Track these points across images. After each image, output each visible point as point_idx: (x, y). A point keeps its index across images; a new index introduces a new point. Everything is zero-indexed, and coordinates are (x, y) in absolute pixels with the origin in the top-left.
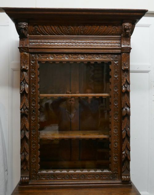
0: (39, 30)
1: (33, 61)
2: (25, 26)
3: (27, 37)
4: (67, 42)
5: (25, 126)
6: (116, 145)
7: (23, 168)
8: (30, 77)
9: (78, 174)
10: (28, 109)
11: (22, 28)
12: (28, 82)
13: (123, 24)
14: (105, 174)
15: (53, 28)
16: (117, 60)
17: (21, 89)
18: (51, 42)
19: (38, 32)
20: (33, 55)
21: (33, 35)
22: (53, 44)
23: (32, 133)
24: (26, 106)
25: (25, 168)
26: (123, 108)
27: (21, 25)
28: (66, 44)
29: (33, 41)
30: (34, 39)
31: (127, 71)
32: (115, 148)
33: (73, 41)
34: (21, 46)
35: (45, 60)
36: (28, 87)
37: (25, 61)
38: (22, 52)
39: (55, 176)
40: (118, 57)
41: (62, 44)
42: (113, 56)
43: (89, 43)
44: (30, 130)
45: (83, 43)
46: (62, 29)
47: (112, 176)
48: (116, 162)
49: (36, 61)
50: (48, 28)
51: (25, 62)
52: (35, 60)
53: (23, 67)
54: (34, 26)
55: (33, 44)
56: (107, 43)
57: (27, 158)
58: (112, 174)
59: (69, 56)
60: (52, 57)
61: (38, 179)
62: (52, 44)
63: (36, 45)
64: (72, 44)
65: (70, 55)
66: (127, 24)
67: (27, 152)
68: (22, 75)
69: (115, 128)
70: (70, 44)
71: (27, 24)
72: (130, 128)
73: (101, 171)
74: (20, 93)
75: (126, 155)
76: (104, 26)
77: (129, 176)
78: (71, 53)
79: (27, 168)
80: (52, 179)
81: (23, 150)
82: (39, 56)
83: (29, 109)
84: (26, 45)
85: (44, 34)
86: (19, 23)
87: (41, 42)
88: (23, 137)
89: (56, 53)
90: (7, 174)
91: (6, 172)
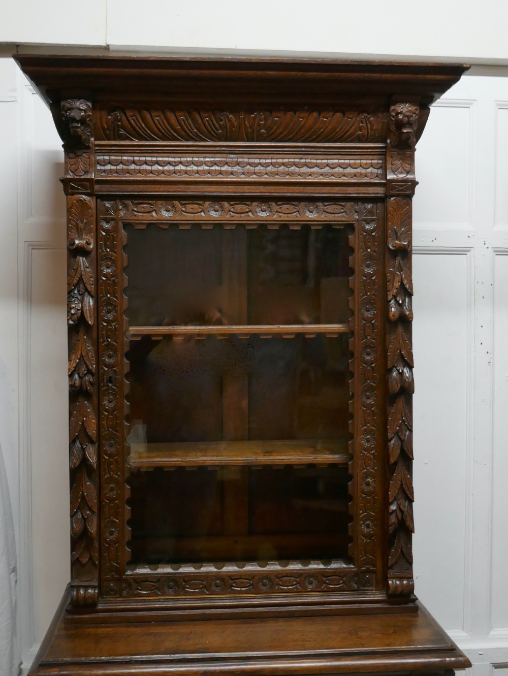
0: (126, 123)
1: (108, 222)
2: (85, 111)
3: (89, 148)
4: (215, 164)
5: (84, 429)
6: (368, 484)
7: (78, 559)
8: (98, 273)
9: (252, 576)
10: (93, 374)
11: (74, 120)
12: (92, 288)
13: (393, 108)
14: (336, 572)
15: (173, 120)
16: (372, 220)
17: (73, 311)
18: (164, 162)
19: (122, 132)
20: (108, 205)
21: (109, 139)
22: (171, 168)
23: (106, 451)
24: (87, 366)
25: (85, 560)
26: (390, 371)
27: (70, 109)
28: (213, 168)
29: (107, 158)
30: (109, 152)
31: (405, 253)
32: (367, 493)
33: (233, 158)
34: (70, 176)
35: (145, 218)
36: (94, 305)
37: (82, 222)
38: (73, 194)
39: (177, 584)
40: (375, 210)
41: (200, 168)
42: (360, 206)
43: (283, 164)
44: (98, 442)
45: (267, 165)
46: (200, 121)
47: (358, 582)
48: (369, 536)
49: (117, 223)
50: (154, 118)
51: (81, 225)
52: (113, 219)
53: (77, 242)
54: (111, 110)
55: (108, 167)
56: (340, 165)
57: (93, 529)
58: (356, 574)
59: (222, 207)
60: (168, 211)
61: (124, 593)
62: (166, 168)
63: (117, 172)
64: (230, 169)
65: (226, 204)
66: (404, 109)
67: (90, 509)
68: (72, 268)
69: (366, 432)
70: (225, 168)
71: (90, 104)
72: (411, 431)
73: (322, 566)
74: (69, 325)
75: (399, 514)
76: (331, 114)
77: (410, 578)
78: (228, 199)
79: (91, 558)
80: (171, 591)
81: (78, 503)
82: (126, 206)
83: (98, 374)
84: (86, 172)
85: (141, 138)
86: (62, 103)
87: (134, 162)
88: (78, 463)
89: (180, 198)
90: (16, 582)
91: (13, 574)
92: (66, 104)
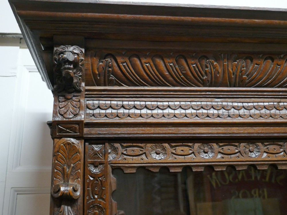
0: (117, 69)
1: (96, 167)
2: (78, 55)
3: (80, 91)
4: (202, 107)
11: (66, 62)
15: (162, 66)
18: (153, 106)
19: (112, 77)
20: (97, 148)
21: (99, 85)
22: (160, 111)
27: (62, 53)
28: (200, 111)
29: (96, 102)
30: (99, 97)
33: (218, 102)
34: (59, 118)
37: (69, 166)
38: (60, 137)
41: (188, 112)
43: (265, 107)
45: (250, 108)
46: (187, 68)
49: (106, 167)
51: (68, 170)
52: (101, 163)
53: (62, 189)
54: (102, 57)
55: (97, 111)
59: (211, 148)
60: (157, 154)
62: (155, 112)
63: (106, 115)
64: (216, 112)
65: (215, 145)
70: (212, 111)
71: (83, 50)
82: (115, 150)
84: (76, 115)
85: (131, 84)
86: (55, 49)
87: (123, 107)
89: (170, 140)
92: (58, 49)
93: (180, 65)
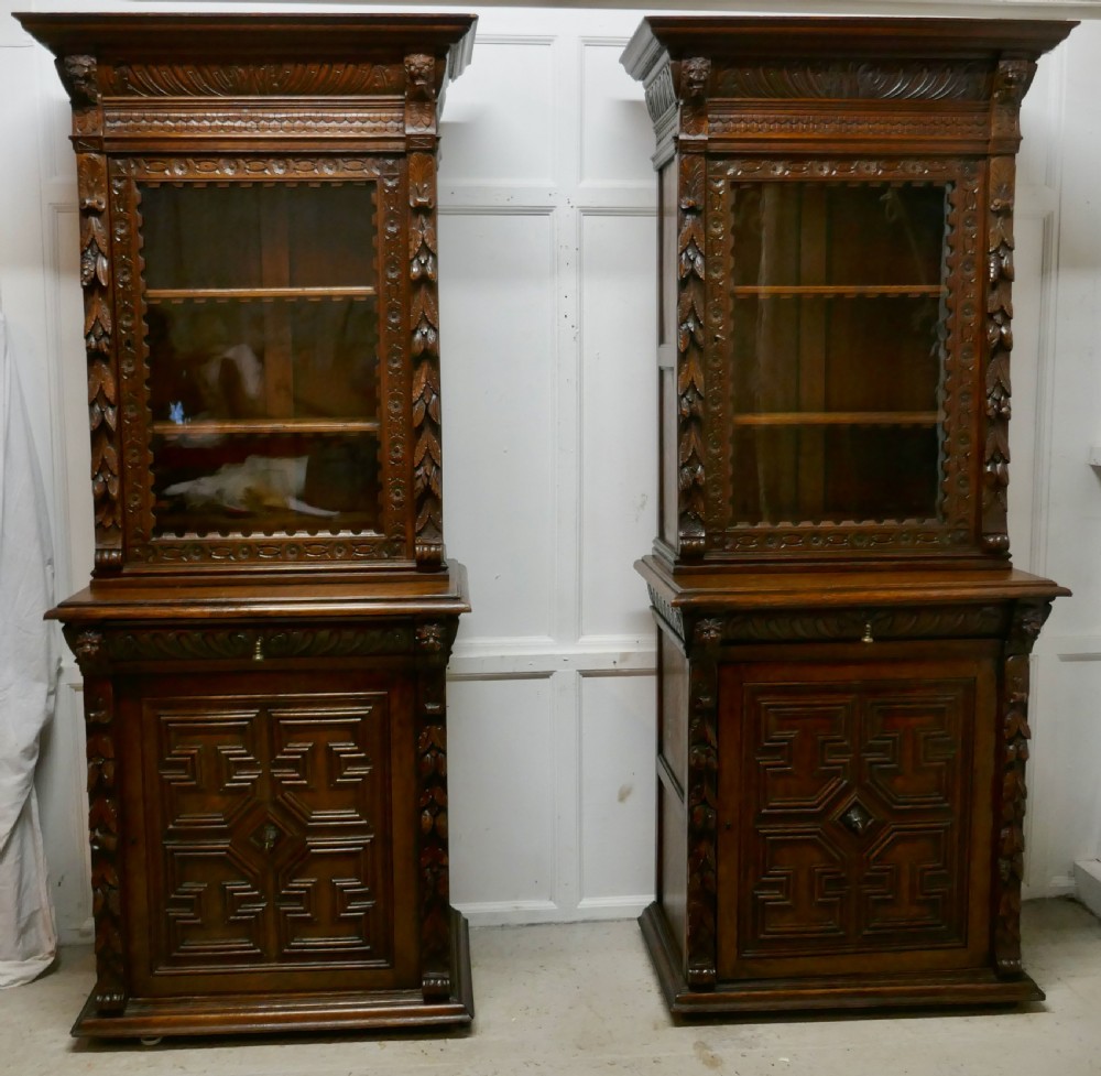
0: (133, 78)
1: (120, 181)
2: (89, 67)
3: (96, 104)
4: (228, 119)
5: (101, 391)
6: (397, 451)
7: (101, 523)
8: (112, 234)
9: (280, 543)
10: (109, 337)
11: (77, 77)
12: (105, 249)
13: (406, 59)
14: (365, 541)
15: (181, 75)
16: (395, 177)
17: (86, 273)
18: (176, 118)
19: (130, 87)
20: (119, 162)
21: (118, 95)
22: (184, 124)
23: (126, 416)
24: (103, 329)
25: (109, 523)
26: (414, 332)
27: (74, 65)
28: (226, 124)
29: (117, 114)
30: (119, 108)
31: (428, 211)
32: (396, 461)
33: (247, 113)
34: (79, 133)
35: (159, 176)
36: (108, 266)
37: (93, 180)
38: (82, 152)
39: (204, 550)
40: (397, 166)
41: (213, 124)
42: (379, 162)
43: (299, 118)
44: (118, 404)
45: (282, 120)
46: (210, 75)
47: (391, 548)
48: (399, 504)
49: (130, 182)
50: (164, 73)
51: (92, 185)
52: (124, 178)
53: (87, 202)
54: (118, 65)
55: (119, 124)
56: (359, 119)
57: (114, 492)
58: (386, 542)
59: (237, 164)
60: (181, 169)
61: (151, 559)
62: (178, 124)
63: (126, 128)
64: (243, 124)
65: (241, 162)
66: (419, 61)
67: (111, 473)
68: (85, 229)
69: (393, 397)
70: (238, 124)
71: (94, 60)
72: (439, 396)
73: (351, 534)
74: (84, 287)
75: (426, 480)
76: (343, 66)
77: (440, 545)
78: (244, 155)
79: (114, 522)
80: (197, 558)
81: (99, 467)
82: (137, 164)
83: (114, 336)
84: (94, 130)
85: (151, 94)
87: (144, 118)
88: (97, 426)
89: (193, 155)
90: (53, 575)
91: (48, 567)
92: (69, 60)
93: (203, 75)
